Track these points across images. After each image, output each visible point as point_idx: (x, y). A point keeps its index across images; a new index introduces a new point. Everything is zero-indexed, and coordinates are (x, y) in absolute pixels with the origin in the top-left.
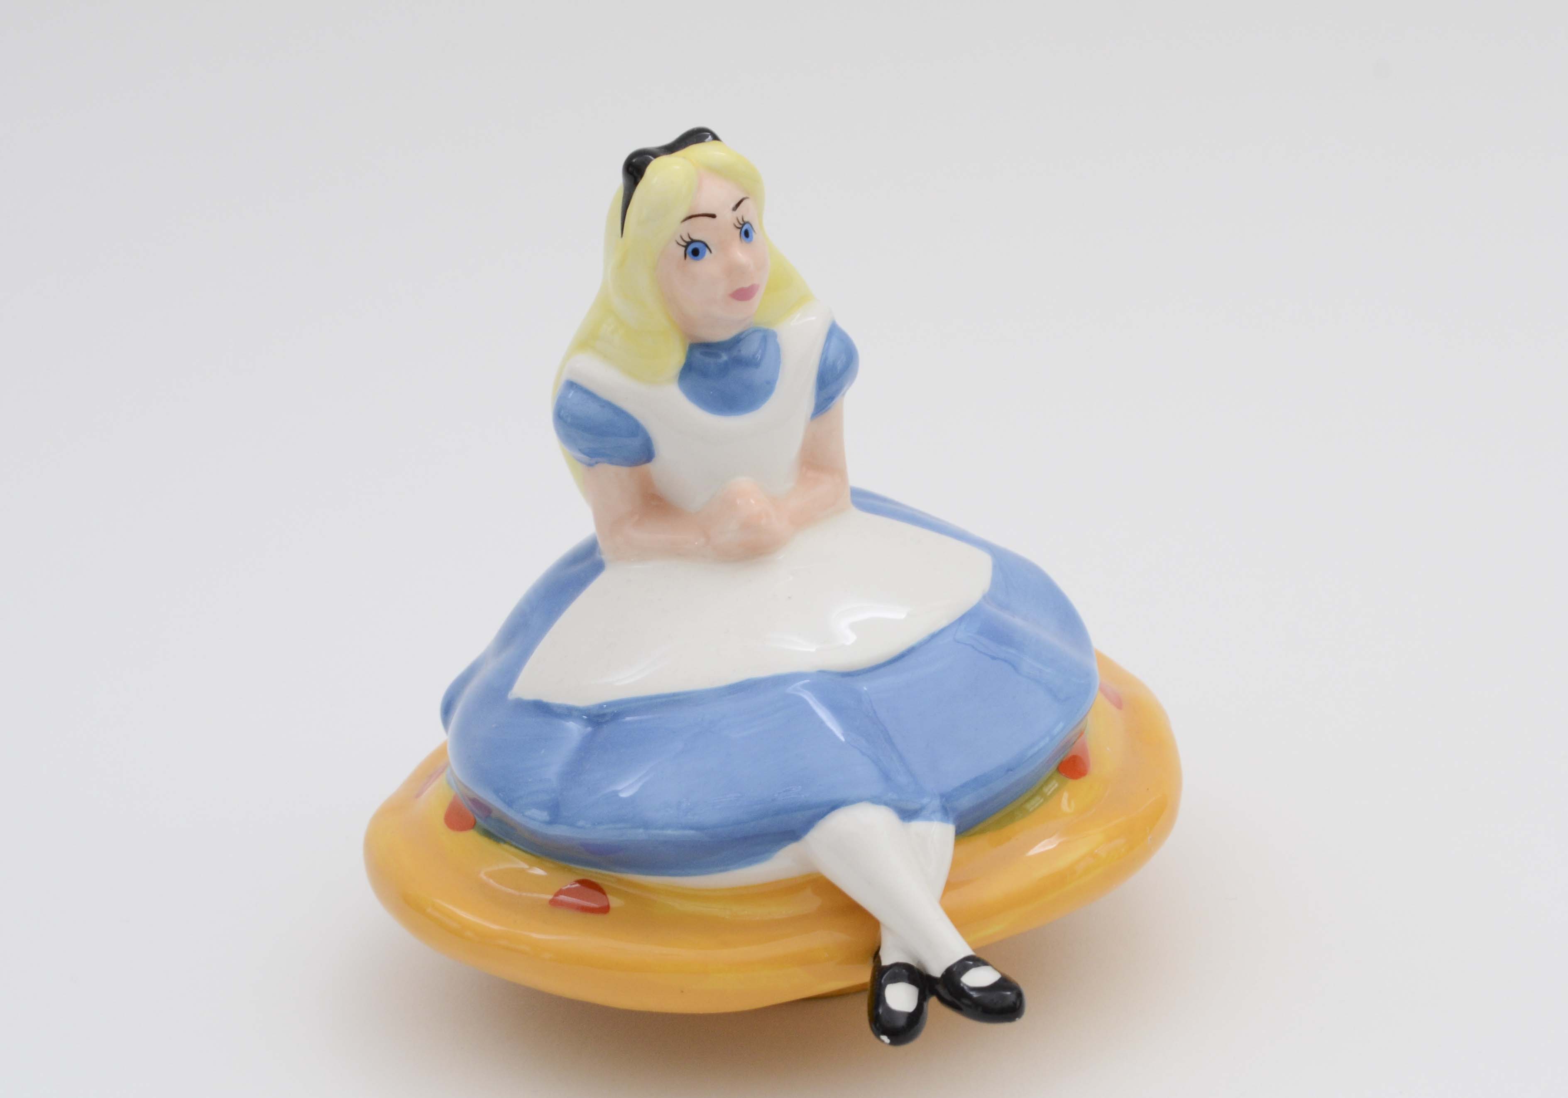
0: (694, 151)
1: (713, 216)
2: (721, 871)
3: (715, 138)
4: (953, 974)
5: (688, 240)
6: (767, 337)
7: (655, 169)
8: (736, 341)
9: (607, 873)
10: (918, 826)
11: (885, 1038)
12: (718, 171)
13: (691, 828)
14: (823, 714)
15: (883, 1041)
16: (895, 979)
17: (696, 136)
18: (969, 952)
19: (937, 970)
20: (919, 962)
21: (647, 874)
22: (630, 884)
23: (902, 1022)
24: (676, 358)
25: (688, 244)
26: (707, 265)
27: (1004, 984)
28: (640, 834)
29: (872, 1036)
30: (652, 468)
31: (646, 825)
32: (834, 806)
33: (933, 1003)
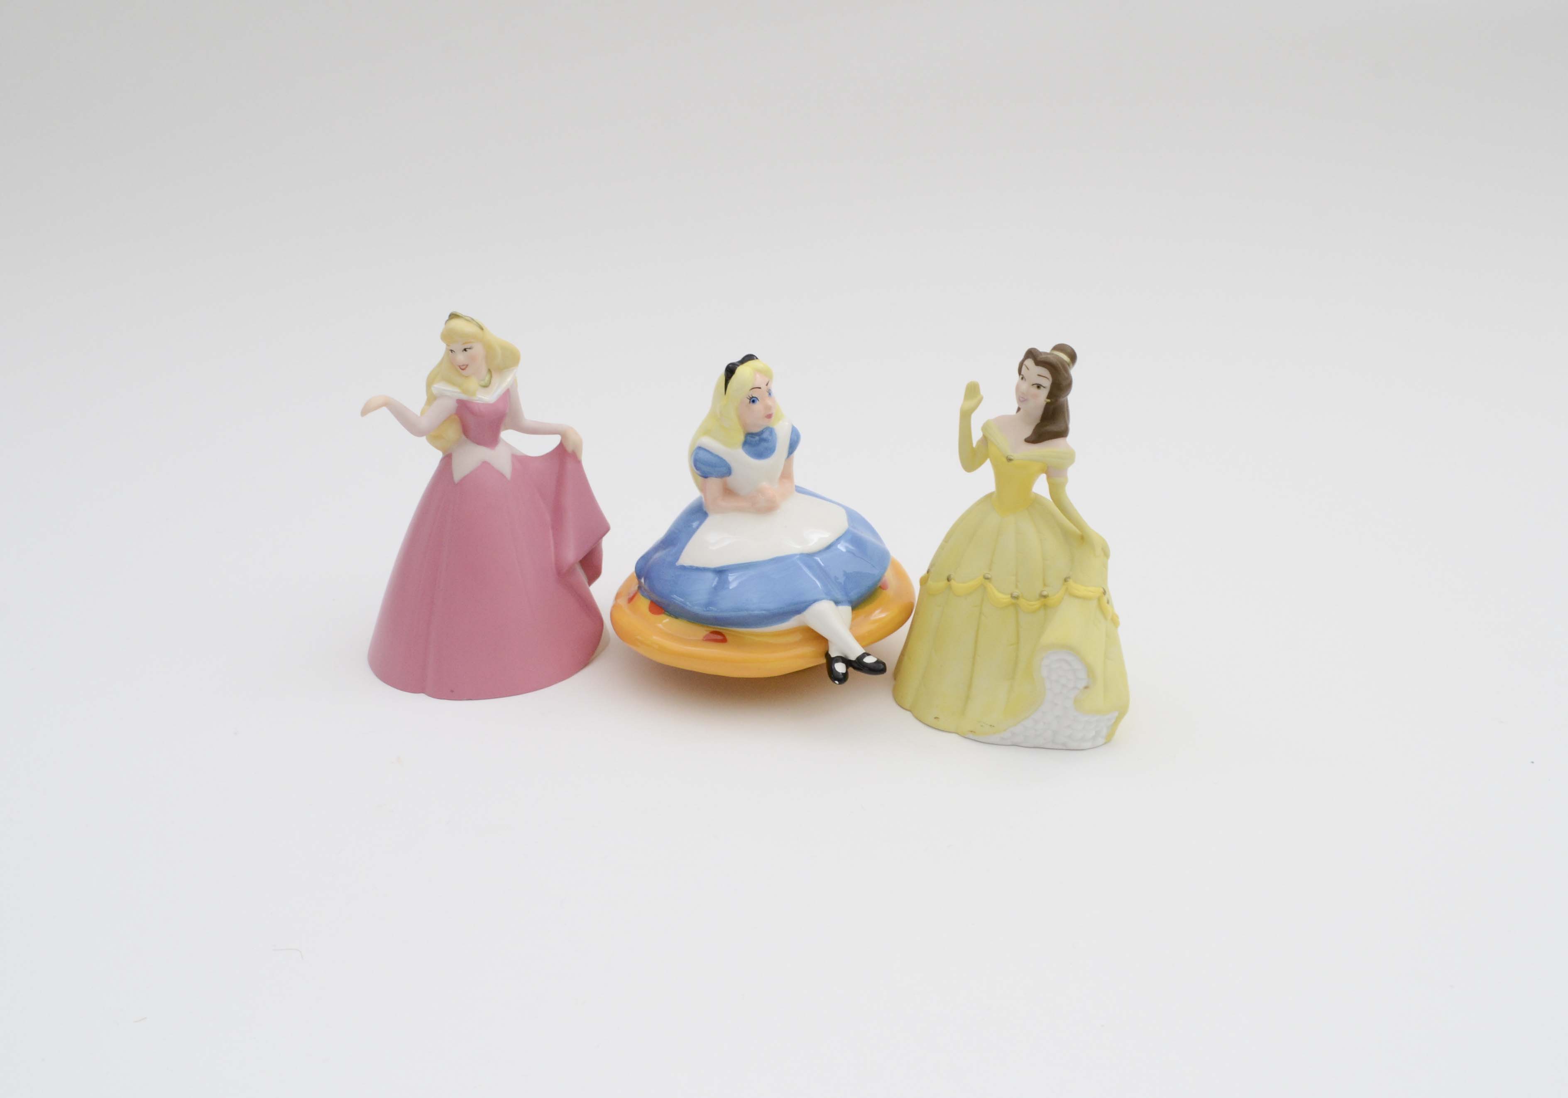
0: (750, 363)
1: (760, 388)
2: (781, 623)
3: (757, 358)
4: (860, 659)
5: (751, 397)
6: (771, 431)
7: (740, 370)
8: (762, 432)
9: (725, 628)
10: (841, 608)
11: (837, 682)
12: (758, 371)
13: (764, 610)
14: (805, 569)
15: (836, 683)
16: (837, 661)
17: (749, 358)
18: (864, 651)
19: (853, 657)
20: (846, 656)
21: (738, 628)
22: (730, 631)
23: (842, 677)
24: (741, 438)
25: (751, 398)
26: (757, 406)
27: (878, 662)
28: (745, 613)
29: (831, 682)
30: (729, 480)
31: (747, 610)
32: (815, 601)
33: (851, 669)
